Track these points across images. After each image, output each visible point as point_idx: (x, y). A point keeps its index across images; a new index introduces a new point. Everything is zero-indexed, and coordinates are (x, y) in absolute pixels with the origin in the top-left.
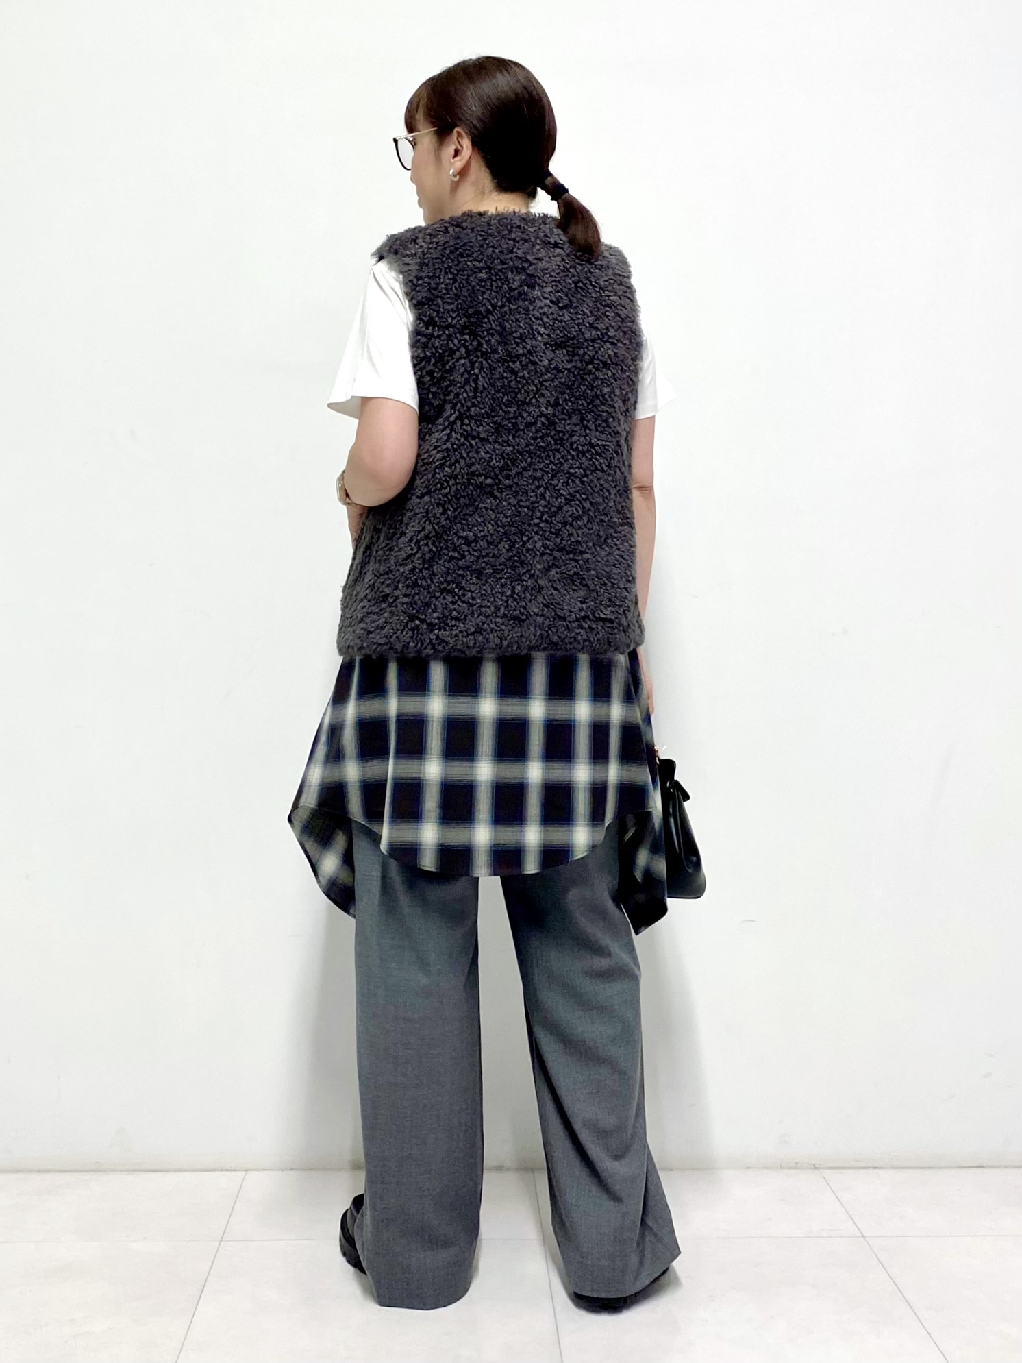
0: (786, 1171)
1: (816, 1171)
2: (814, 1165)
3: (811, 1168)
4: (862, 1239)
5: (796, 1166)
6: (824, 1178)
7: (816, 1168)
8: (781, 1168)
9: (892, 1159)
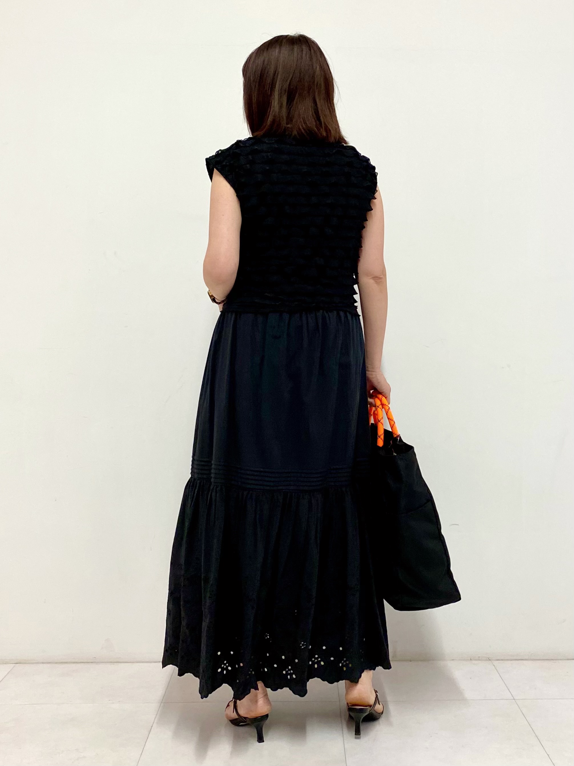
0: (474, 662)
1: (490, 661)
2: (489, 659)
3: (487, 660)
4: (514, 700)
5: (479, 659)
6: (494, 666)
7: (490, 660)
8: (471, 659)
9: (531, 655)
